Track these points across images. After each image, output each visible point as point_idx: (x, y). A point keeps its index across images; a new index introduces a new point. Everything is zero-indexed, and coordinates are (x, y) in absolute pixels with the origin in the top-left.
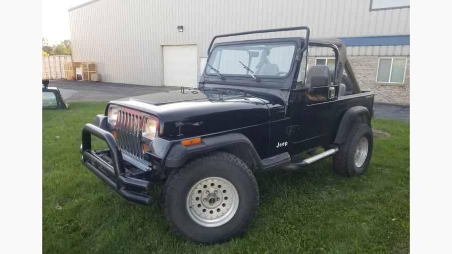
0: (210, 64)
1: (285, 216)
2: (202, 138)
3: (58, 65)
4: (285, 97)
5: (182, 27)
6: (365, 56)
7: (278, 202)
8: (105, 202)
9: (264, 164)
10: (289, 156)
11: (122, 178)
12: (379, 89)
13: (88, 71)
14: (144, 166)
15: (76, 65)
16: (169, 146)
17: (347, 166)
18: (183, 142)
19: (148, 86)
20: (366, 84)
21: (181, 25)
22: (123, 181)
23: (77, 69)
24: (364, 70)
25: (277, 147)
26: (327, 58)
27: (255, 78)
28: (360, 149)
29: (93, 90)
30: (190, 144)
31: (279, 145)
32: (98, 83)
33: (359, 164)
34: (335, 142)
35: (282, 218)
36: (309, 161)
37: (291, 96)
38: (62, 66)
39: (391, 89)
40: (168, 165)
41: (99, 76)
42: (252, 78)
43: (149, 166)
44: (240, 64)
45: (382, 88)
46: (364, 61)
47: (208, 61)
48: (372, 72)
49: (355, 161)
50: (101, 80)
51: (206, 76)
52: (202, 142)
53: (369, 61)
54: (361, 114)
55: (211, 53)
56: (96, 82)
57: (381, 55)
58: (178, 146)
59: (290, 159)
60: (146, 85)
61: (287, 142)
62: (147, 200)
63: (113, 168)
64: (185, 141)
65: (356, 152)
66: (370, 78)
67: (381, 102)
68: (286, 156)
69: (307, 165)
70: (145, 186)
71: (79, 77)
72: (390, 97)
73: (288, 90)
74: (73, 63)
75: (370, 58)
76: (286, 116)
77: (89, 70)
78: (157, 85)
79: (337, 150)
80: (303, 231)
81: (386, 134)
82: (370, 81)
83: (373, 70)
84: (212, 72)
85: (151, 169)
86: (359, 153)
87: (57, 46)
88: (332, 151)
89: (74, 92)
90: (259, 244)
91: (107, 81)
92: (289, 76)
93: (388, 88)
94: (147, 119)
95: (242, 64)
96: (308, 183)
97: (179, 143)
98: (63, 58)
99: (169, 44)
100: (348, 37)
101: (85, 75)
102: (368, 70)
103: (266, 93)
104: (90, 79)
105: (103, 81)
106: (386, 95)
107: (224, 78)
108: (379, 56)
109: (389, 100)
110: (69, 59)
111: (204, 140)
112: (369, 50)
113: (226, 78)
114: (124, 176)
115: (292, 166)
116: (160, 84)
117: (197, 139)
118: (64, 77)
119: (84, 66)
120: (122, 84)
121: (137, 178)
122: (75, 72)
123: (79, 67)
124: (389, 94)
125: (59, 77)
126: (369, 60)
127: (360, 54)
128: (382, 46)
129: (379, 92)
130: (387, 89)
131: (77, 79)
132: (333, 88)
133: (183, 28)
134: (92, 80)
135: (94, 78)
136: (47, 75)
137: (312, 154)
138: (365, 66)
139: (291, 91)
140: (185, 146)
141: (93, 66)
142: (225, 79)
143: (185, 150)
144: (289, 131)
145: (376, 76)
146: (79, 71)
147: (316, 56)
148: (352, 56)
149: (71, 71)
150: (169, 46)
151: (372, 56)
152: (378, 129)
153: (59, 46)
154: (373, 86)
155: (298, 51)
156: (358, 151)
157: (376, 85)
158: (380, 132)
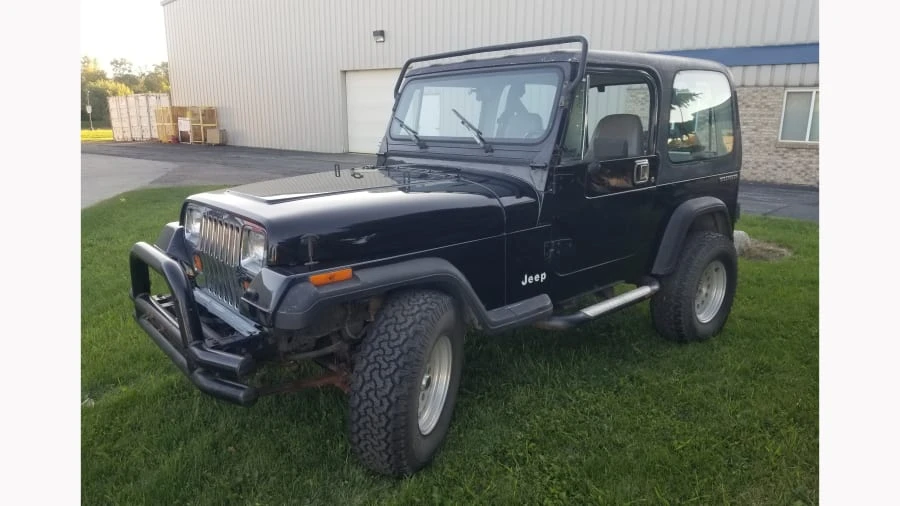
0: (399, 114)
1: (528, 425)
2: (355, 269)
3: (144, 112)
4: (538, 181)
5: (382, 33)
6: (757, 86)
7: (520, 396)
8: (176, 392)
9: (494, 320)
10: (549, 302)
11: (196, 351)
12: (786, 155)
13: (201, 124)
14: (246, 328)
15: (178, 113)
16: (285, 287)
17: (680, 316)
18: (312, 278)
19: (317, 153)
20: (758, 145)
21: (379, 29)
22: (197, 357)
23: (181, 121)
24: (754, 115)
25: (524, 284)
27: (482, 145)
28: (709, 287)
29: (208, 162)
30: (329, 281)
31: (528, 280)
32: (221, 148)
33: (705, 317)
34: (654, 272)
35: (521, 429)
36: (592, 311)
37: (549, 179)
38: (152, 114)
39: (810, 156)
40: (282, 325)
41: (223, 133)
42: (475, 143)
43: (256, 326)
44: (455, 115)
45: (790, 154)
46: (754, 97)
47: (394, 110)
48: (773, 120)
49: (697, 310)
50: (227, 141)
51: (390, 141)
52: (354, 277)
53: (765, 97)
54: (712, 213)
55: (400, 95)
56: (217, 145)
57: (790, 84)
58: (301, 286)
59: (551, 308)
60: (314, 150)
61: (544, 274)
62: (241, 394)
63: (177, 325)
64: (319, 276)
65: (701, 291)
66: (766, 132)
67: (790, 182)
68: (545, 301)
69: (588, 320)
70: (236, 366)
71: (185, 137)
72: (808, 172)
73: (543, 168)
74: (173, 108)
75: (766, 91)
76: (543, 221)
77: (204, 122)
78: (334, 152)
79: (656, 287)
80: (555, 459)
81: (784, 250)
82: (767, 139)
83: (773, 116)
84: (403, 132)
85: (258, 332)
86: (707, 295)
87: (147, 74)
88: (645, 291)
89: (169, 166)
90: (461, 485)
91: (239, 144)
92: (545, 139)
93: (804, 153)
94: (249, 231)
95: (458, 115)
96: (589, 358)
97: (304, 279)
98: (154, 98)
99: (357, 68)
100: (721, 46)
101: (196, 130)
102: (762, 115)
103: (503, 175)
104: (205, 140)
105: (231, 142)
106: (800, 168)
107: (423, 143)
108: (786, 86)
109: (807, 178)
110: (165, 101)
111: (358, 274)
112: (765, 74)
113: (428, 144)
114: (199, 347)
115: (558, 323)
116: (340, 150)
117: (343, 272)
118: (155, 135)
119: (194, 115)
120: (267, 149)
121: (228, 351)
122: (176, 127)
123: (184, 116)
124: (805, 165)
125: (147, 136)
126: (765, 94)
127: (746, 83)
128: (792, 66)
129: (785, 161)
130: (802, 156)
131: (180, 140)
132: (646, 162)
133: (386, 34)
134: (209, 141)
135: (214, 138)
136: (124, 132)
137: (604, 296)
138: (757, 107)
139: (551, 170)
140: (316, 286)
141: (210, 115)
142: (426, 147)
143: (316, 294)
144: (547, 250)
145: (778, 128)
146: (185, 125)
149: (170, 124)
150: (357, 71)
151: (771, 86)
152: (769, 242)
153: (151, 74)
154: (772, 147)
155: (565, 86)
156: (704, 290)
157: (778, 146)
158: (771, 248)
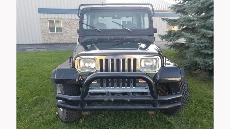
26: (55, 20)
27: (131, 31)
51: (84, 31)
73: (153, 36)
127: (73, 18)
147: (48, 19)
148: (69, 19)
